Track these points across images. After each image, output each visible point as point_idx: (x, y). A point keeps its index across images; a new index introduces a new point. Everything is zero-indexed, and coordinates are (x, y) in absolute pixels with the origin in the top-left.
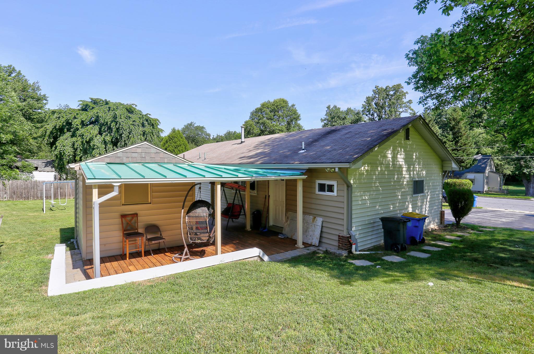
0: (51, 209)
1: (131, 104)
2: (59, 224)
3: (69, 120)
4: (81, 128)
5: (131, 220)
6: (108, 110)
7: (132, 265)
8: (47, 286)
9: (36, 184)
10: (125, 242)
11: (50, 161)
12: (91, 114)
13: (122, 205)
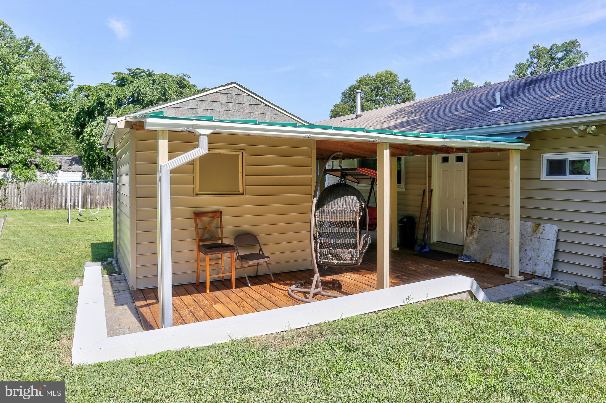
0: (78, 220)
1: (182, 75)
2: (90, 237)
3: (101, 98)
4: (116, 110)
5: (210, 223)
6: (152, 84)
7: (218, 302)
8: (71, 338)
9: (58, 188)
10: (204, 260)
11: (76, 158)
12: (129, 89)
13: (196, 195)
